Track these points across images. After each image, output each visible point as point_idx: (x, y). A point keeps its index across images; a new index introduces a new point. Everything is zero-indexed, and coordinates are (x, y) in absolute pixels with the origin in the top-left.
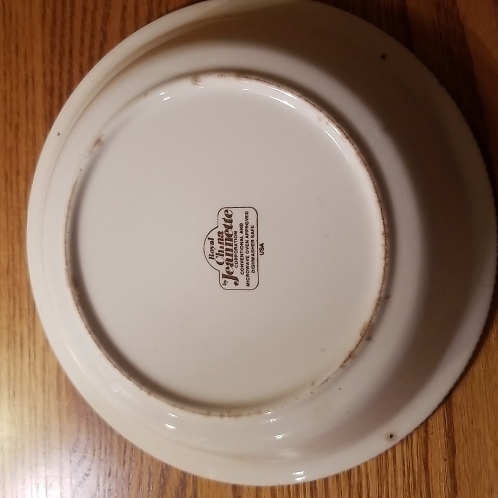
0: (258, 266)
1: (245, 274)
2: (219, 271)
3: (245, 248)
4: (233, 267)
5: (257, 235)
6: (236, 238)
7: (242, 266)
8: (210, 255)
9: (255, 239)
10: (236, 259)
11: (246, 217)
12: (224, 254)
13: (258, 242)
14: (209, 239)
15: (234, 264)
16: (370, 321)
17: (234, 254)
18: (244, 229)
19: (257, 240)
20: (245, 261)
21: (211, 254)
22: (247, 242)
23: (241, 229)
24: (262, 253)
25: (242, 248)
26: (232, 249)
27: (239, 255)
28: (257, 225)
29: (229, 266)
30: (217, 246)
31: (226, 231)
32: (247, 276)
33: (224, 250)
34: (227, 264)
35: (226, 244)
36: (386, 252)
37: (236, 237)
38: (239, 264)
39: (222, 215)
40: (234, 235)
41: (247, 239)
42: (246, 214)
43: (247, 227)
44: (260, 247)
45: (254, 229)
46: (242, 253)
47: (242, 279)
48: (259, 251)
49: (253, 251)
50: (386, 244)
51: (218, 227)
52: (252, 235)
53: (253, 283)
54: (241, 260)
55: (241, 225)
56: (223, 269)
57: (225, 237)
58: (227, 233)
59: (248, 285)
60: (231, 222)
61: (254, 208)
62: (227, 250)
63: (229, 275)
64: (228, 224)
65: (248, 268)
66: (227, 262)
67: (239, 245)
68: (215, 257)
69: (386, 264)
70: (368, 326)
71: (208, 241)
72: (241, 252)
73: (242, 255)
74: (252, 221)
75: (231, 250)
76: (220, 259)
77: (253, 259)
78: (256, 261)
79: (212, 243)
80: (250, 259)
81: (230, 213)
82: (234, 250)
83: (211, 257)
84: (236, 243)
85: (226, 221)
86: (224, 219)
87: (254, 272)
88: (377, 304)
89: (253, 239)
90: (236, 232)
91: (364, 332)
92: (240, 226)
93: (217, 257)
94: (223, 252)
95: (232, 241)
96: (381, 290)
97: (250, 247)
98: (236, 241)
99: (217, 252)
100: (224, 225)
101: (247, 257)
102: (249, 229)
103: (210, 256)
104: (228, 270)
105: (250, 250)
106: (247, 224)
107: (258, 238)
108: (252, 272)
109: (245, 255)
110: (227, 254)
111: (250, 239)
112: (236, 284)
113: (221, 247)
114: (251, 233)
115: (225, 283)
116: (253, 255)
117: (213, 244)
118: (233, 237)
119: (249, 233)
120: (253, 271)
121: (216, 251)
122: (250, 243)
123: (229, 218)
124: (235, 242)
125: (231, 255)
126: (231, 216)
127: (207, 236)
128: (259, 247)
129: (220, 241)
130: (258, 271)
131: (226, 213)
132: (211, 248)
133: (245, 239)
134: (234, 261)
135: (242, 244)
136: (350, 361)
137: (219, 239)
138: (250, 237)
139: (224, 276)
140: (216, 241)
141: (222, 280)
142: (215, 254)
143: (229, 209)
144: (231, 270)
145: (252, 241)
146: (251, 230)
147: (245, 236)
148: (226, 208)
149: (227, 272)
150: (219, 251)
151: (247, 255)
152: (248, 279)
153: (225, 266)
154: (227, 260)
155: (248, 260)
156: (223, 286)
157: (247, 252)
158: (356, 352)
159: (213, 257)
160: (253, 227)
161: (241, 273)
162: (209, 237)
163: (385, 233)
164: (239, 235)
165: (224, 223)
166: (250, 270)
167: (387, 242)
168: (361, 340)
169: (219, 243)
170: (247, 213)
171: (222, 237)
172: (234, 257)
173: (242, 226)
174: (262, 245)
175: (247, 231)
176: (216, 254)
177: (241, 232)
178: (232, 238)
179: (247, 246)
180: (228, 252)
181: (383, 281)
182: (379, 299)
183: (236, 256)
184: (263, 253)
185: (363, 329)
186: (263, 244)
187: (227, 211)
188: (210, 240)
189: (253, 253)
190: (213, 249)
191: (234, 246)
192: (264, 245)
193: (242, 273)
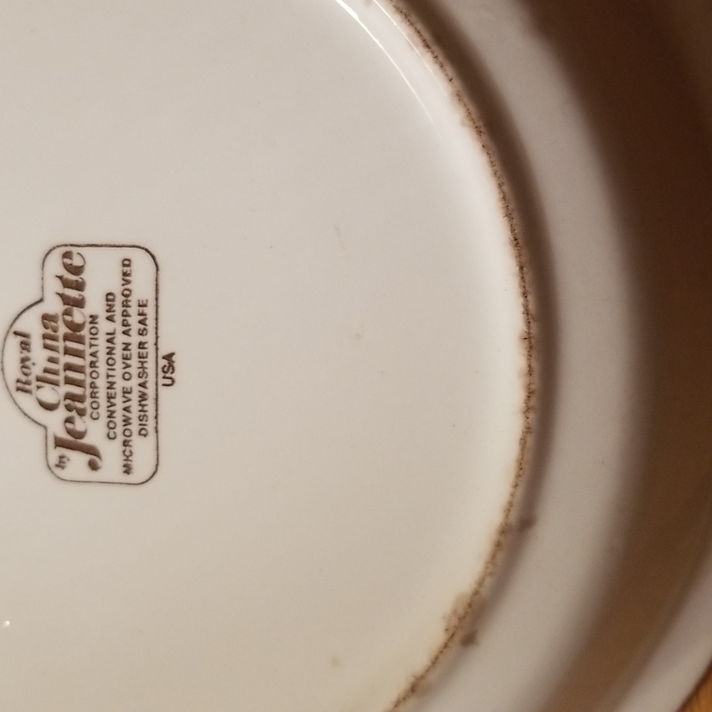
0: (156, 417)
1: (120, 438)
2: (45, 428)
3: (119, 366)
4: (87, 418)
5: (157, 328)
6: (94, 336)
7: (111, 415)
8: (18, 381)
9: (149, 338)
10: (93, 395)
11: (125, 274)
12: (61, 378)
13: (157, 349)
14: (16, 333)
15: (89, 411)
16: (476, 593)
17: (88, 381)
18: (118, 308)
19: (156, 344)
20: (119, 401)
21: (24, 378)
22: (126, 347)
23: (110, 309)
24: (169, 382)
25: (110, 364)
26: (83, 367)
27: (102, 383)
28: (157, 299)
29: (74, 413)
30: (39, 356)
31: (67, 313)
32: (125, 443)
33: (60, 367)
34: (69, 408)
35: (67, 351)
36: (530, 393)
37: (94, 331)
38: (103, 411)
39: (55, 265)
40: (88, 326)
41: (126, 339)
42: (124, 265)
43: (126, 304)
44: (165, 362)
45: (146, 310)
46: (111, 379)
47: (111, 453)
48: (161, 374)
49: (143, 373)
50: (530, 372)
51: (41, 301)
52: (142, 327)
53: (142, 466)
54: (110, 397)
55: (109, 297)
56: (55, 422)
57: (63, 330)
58: (68, 318)
59: (128, 470)
60: (79, 286)
61: (147, 251)
62: (68, 367)
63: (73, 442)
64: (72, 293)
65: (127, 421)
66: (68, 402)
67: (102, 356)
68: (32, 387)
69: (528, 429)
70: (470, 605)
71: (14, 342)
72: (108, 376)
73: (111, 386)
74: (142, 288)
75: (79, 369)
76: (48, 394)
77: (143, 397)
78: (150, 403)
79: (25, 346)
80: (135, 397)
81: (77, 261)
82: (88, 370)
83: (23, 387)
84: (94, 349)
85: (66, 284)
86: (60, 278)
87: (145, 435)
88: (498, 545)
89: (143, 339)
90: (94, 319)
91: (455, 621)
92: (107, 300)
93: (39, 387)
94: (55, 373)
95: (84, 344)
96: (511, 504)
97: (134, 362)
98: (94, 342)
99: (40, 373)
100: (62, 296)
101: (126, 392)
102: (133, 310)
103: (20, 385)
104: (69, 426)
105: (134, 370)
106: (126, 295)
107: (157, 338)
108: (140, 434)
109: (120, 384)
110: (69, 381)
111: (135, 339)
112: (93, 466)
113: (51, 360)
114: (140, 322)
115: (61, 463)
116: (143, 385)
117: (29, 351)
118: (85, 332)
119: (134, 320)
120: (143, 433)
121: (37, 371)
122: (134, 350)
123: (73, 277)
124: (91, 345)
125: (79, 384)
126: (77, 270)
127: (11, 325)
128: (163, 362)
129: (49, 342)
130: (157, 432)
131: (67, 261)
132: (24, 360)
133: (120, 339)
134: (89, 400)
135: (110, 352)
136: (412, 702)
137: (45, 337)
138: (134, 332)
139: (59, 443)
140: (36, 342)
141: (55, 454)
142: (32, 378)
143: (75, 250)
144: (79, 425)
145: (141, 345)
146: (140, 314)
147: (120, 329)
148: (66, 245)
149: (69, 432)
150: (46, 371)
151: (127, 384)
152: (127, 453)
153: (61, 413)
154: (69, 396)
155: (129, 400)
156: (58, 471)
157: (127, 376)
158: (432, 677)
159: (27, 387)
160: (145, 306)
161: (108, 436)
162: (18, 327)
163: (527, 338)
164: (104, 326)
165: (61, 289)
166: (135, 427)
167: (534, 365)
168: (446, 646)
169: (46, 347)
170: (126, 263)
171: (55, 330)
172: (88, 391)
173: (113, 300)
174: (169, 357)
175: (125, 314)
176: (38, 379)
177: (110, 319)
178: (82, 333)
179: (125, 358)
180: (71, 374)
181: (518, 476)
182: (504, 530)
183: (93, 386)
184: (173, 381)
185: (455, 612)
186: (172, 354)
187: (67, 255)
188: (20, 339)
189: (141, 381)
190: (28, 363)
191: (89, 359)
192: (174, 358)
193: (112, 435)
